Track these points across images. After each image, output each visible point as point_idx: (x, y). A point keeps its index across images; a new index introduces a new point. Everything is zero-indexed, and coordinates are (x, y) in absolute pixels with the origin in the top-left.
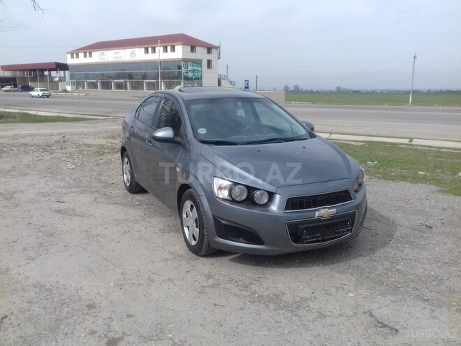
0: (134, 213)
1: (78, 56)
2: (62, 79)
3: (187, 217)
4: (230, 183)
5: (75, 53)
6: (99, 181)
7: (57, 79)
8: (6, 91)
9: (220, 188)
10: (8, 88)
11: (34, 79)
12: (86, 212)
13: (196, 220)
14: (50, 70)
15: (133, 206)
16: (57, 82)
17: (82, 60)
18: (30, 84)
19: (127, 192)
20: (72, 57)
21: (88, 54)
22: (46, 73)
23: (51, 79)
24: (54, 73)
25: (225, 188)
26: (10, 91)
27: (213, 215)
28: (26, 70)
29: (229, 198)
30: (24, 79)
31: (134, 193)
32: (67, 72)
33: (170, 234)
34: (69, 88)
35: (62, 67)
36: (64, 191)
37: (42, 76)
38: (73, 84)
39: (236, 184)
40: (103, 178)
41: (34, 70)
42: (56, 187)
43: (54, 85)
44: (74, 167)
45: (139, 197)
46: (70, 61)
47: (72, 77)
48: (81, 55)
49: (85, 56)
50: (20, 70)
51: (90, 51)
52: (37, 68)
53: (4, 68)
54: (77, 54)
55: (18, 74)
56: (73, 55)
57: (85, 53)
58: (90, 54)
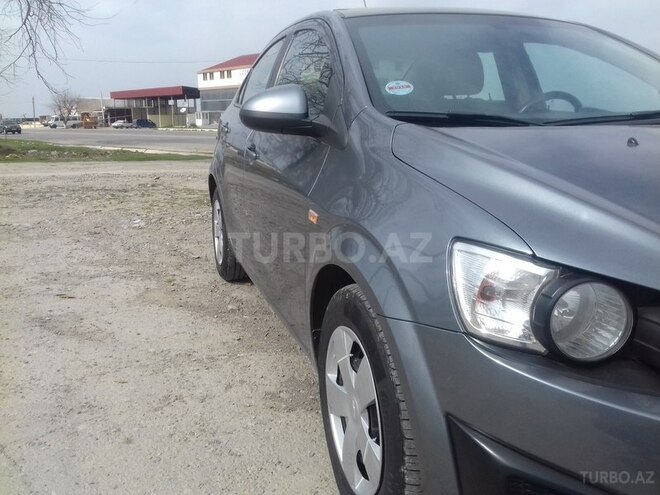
0: (216, 334)
1: (212, 77)
2: (190, 111)
3: (339, 381)
4: (542, 271)
5: (208, 73)
6: (174, 252)
7: (183, 110)
8: (117, 127)
9: (486, 293)
10: (119, 123)
11: (154, 112)
12: (103, 326)
13: (371, 408)
14: (176, 98)
15: (220, 314)
16: (184, 114)
17: (217, 82)
18: (148, 117)
19: (218, 277)
20: (205, 78)
21: (226, 73)
22: (171, 102)
23: (177, 109)
24: (180, 102)
25: (510, 294)
26: (122, 127)
27: (448, 416)
28: (144, 98)
29: (534, 344)
30: (142, 111)
31: (233, 281)
32: (198, 101)
33: (293, 415)
34: (199, 122)
35: (191, 93)
36: (92, 271)
37: (166, 107)
38: (205, 116)
39: (571, 276)
40: (184, 246)
41: (155, 98)
42: (83, 261)
43: (180, 119)
44: (142, 224)
45: (240, 291)
46: (202, 84)
47: (204, 106)
48: (217, 75)
49: (222, 76)
50: (136, 99)
51: (228, 69)
52: (157, 94)
53: (116, 96)
54: (212, 74)
55: (134, 103)
56: (205, 75)
57: (222, 73)
58: (229, 73)
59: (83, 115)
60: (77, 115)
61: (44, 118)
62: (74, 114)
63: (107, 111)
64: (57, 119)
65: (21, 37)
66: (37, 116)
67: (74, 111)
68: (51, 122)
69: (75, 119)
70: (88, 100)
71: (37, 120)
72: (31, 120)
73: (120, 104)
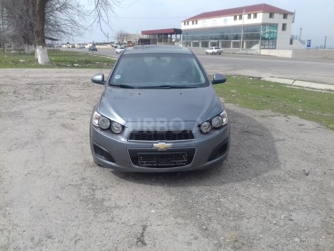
1: (188, 24)
2: (177, 40)
4: (100, 115)
5: (186, 22)
11: (161, 41)
14: (171, 34)
16: (174, 42)
17: (191, 26)
18: (158, 43)
20: (185, 24)
22: (169, 36)
23: (171, 40)
24: (173, 36)
28: (156, 34)
30: (155, 40)
32: (181, 35)
35: (178, 31)
38: (183, 43)
41: (161, 34)
46: (183, 27)
47: (184, 38)
48: (191, 23)
49: (193, 23)
50: (153, 34)
51: (196, 19)
52: (162, 32)
53: (144, 33)
54: (188, 22)
55: (152, 37)
56: (185, 23)
57: (193, 22)
58: (196, 21)
59: (128, 42)
60: (126, 42)
61: (112, 43)
62: (125, 41)
63: (139, 40)
64: (117, 44)
65: (95, 14)
66: (109, 42)
67: (125, 40)
68: (115, 45)
69: (125, 44)
70: (131, 35)
71: (109, 43)
72: (107, 43)
73: (145, 37)
